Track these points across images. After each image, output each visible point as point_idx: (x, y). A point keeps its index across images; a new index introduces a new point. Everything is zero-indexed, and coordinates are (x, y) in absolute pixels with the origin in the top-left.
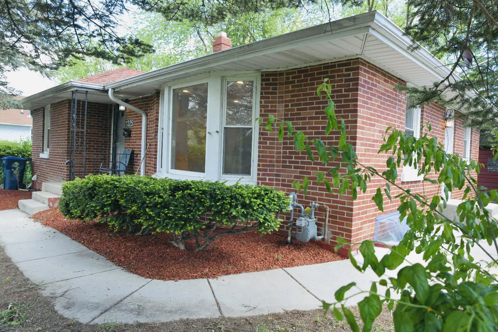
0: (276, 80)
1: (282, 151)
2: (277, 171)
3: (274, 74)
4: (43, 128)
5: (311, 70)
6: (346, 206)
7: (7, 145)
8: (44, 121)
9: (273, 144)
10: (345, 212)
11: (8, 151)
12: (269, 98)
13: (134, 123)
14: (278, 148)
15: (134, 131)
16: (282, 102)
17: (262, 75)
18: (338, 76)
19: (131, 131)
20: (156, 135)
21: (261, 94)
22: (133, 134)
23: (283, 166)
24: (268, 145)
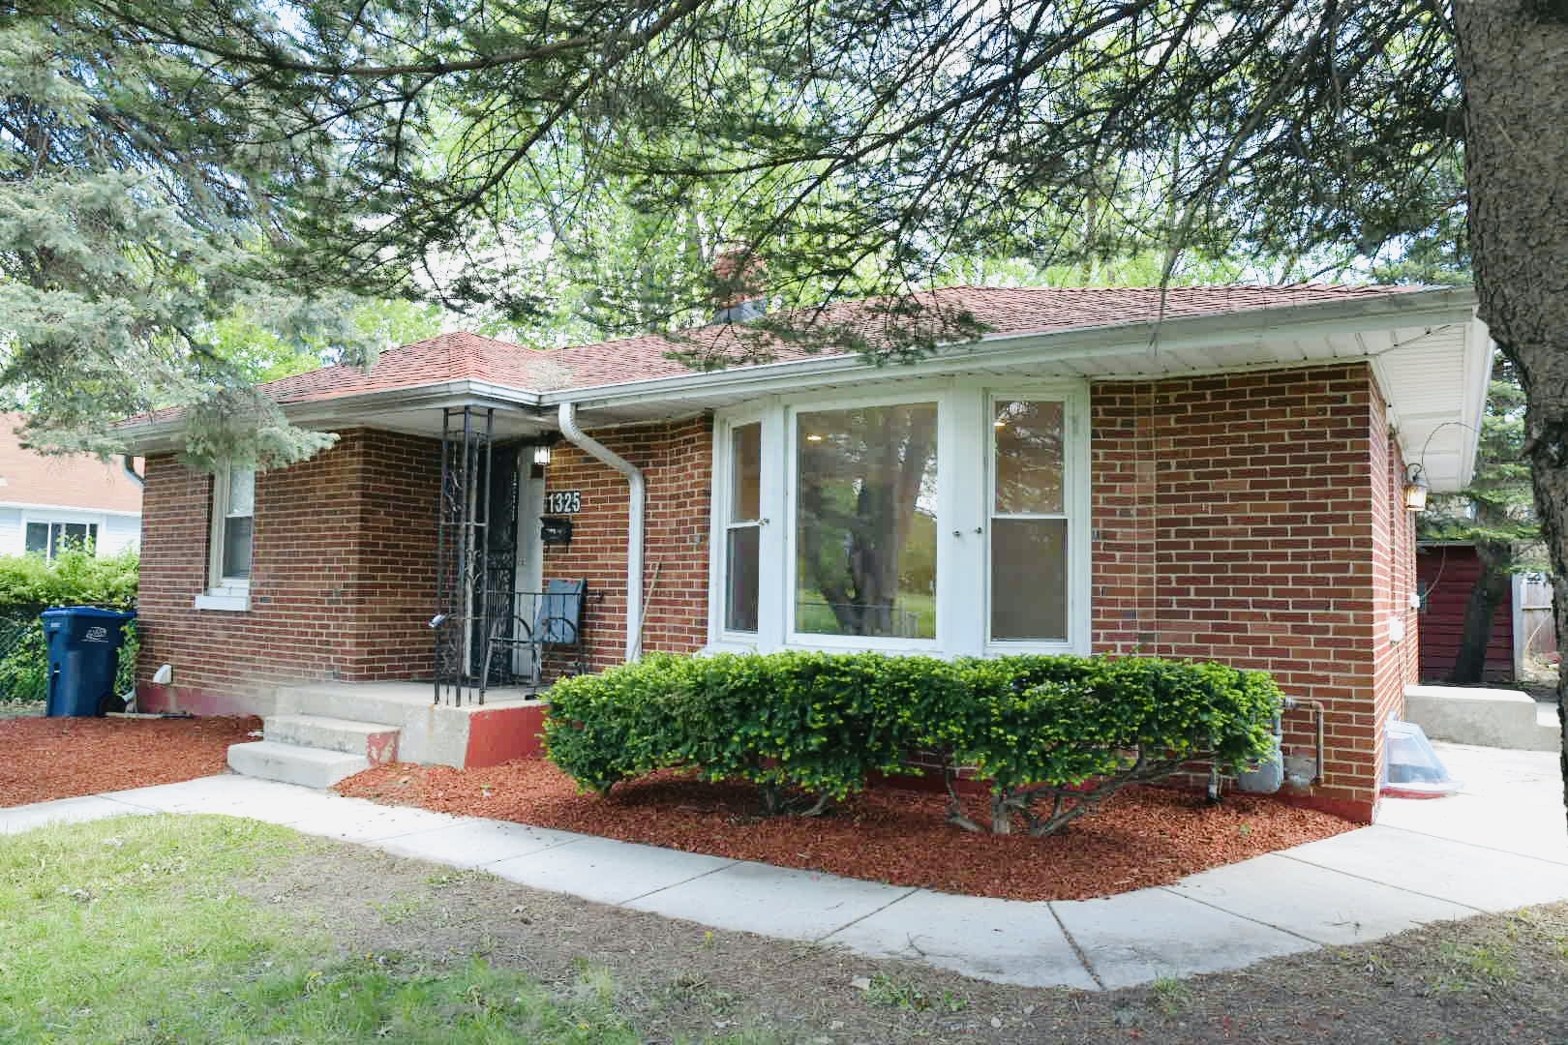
0: (1131, 401)
1: (1154, 576)
2: (1143, 626)
3: (1125, 387)
4: (210, 513)
5: (1233, 383)
6: (1354, 700)
7: (16, 570)
8: (211, 491)
9: (1131, 559)
10: (1354, 714)
11: (17, 589)
12: (1114, 445)
13: (582, 501)
14: (1142, 570)
15: (584, 526)
16: (1150, 457)
17: (1094, 390)
18: (1312, 400)
19: (572, 526)
20: (705, 538)
21: (1094, 434)
22: (578, 534)
23: (1159, 614)
24: (1118, 563)
